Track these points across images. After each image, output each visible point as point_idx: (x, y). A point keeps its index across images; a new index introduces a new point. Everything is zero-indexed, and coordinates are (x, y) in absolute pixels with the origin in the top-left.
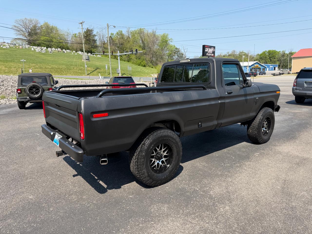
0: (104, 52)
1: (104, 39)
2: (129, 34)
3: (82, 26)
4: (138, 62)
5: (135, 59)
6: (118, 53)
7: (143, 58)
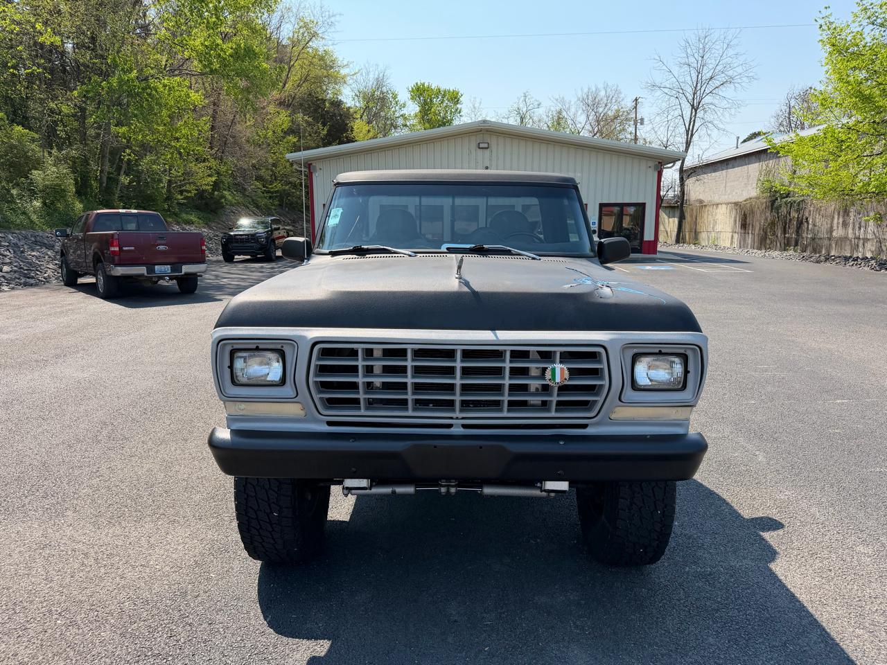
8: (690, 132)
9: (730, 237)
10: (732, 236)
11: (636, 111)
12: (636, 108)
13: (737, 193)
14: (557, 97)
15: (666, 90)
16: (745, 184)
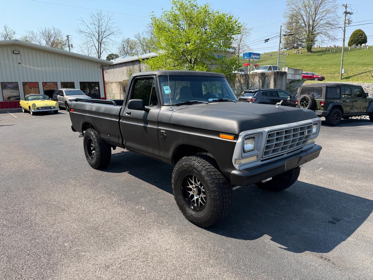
8: (99, 53)
9: (119, 96)
10: (120, 95)
11: (68, 41)
12: (68, 39)
13: (119, 78)
14: (30, 31)
15: (87, 34)
16: (122, 75)
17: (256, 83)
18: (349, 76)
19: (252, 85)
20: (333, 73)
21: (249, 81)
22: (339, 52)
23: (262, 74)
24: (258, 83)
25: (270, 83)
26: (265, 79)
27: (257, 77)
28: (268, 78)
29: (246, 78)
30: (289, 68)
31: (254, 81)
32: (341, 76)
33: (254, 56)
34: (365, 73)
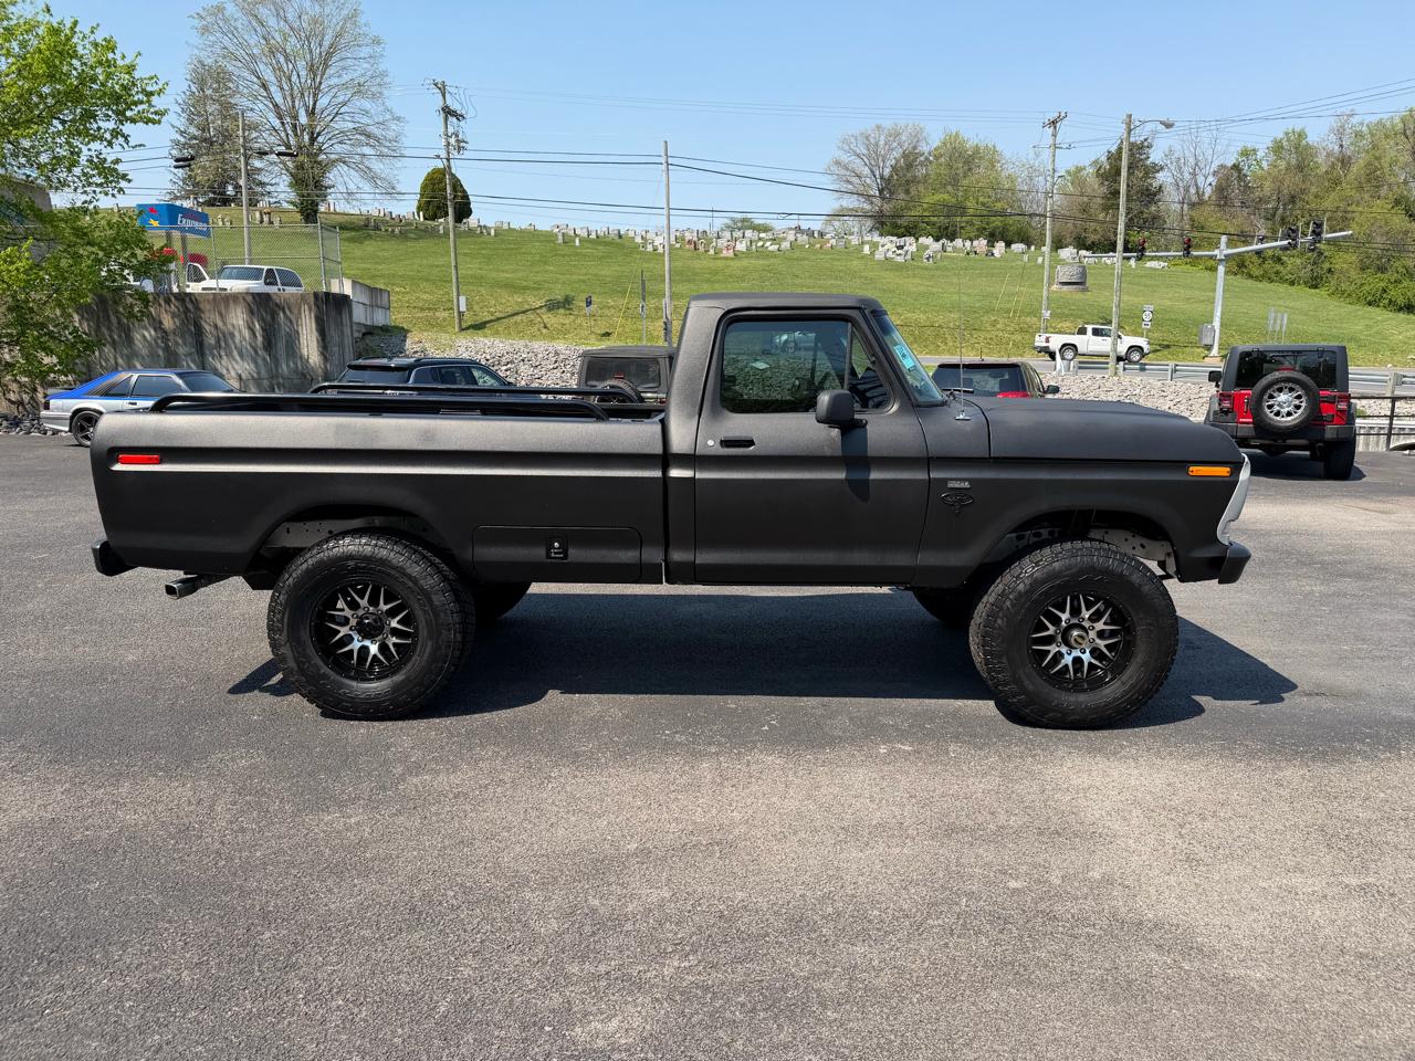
0: (1188, 247)
1: (1200, 179)
2: (1341, 146)
3: (1054, 135)
4: (1366, 288)
5: (1354, 274)
6: (1223, 245)
7: (1404, 267)
17: (237, 334)
18: (480, 319)
19: (218, 341)
20: (429, 309)
21: (204, 324)
22: (412, 236)
23: (257, 298)
24: (246, 333)
25: (298, 332)
26: (273, 318)
27: (239, 311)
28: (288, 313)
29: (187, 310)
30: (354, 283)
31: (225, 324)
32: (460, 320)
33: (188, 223)
34: (524, 312)
